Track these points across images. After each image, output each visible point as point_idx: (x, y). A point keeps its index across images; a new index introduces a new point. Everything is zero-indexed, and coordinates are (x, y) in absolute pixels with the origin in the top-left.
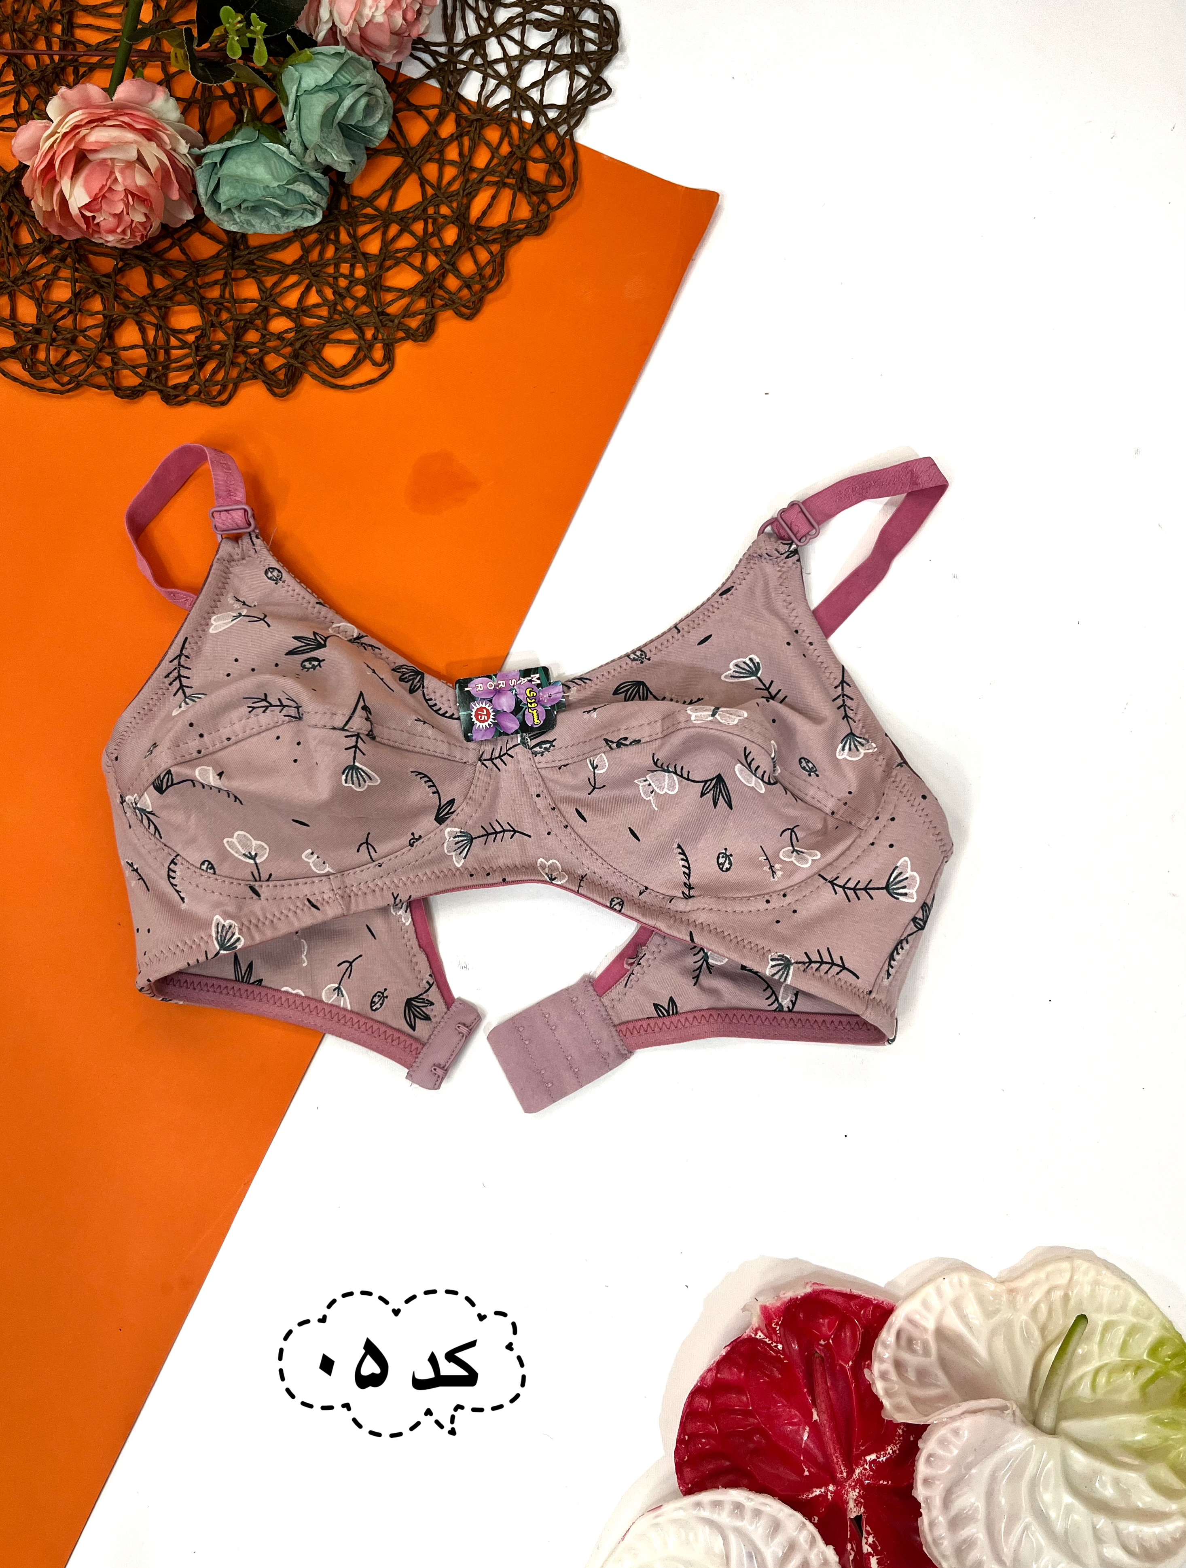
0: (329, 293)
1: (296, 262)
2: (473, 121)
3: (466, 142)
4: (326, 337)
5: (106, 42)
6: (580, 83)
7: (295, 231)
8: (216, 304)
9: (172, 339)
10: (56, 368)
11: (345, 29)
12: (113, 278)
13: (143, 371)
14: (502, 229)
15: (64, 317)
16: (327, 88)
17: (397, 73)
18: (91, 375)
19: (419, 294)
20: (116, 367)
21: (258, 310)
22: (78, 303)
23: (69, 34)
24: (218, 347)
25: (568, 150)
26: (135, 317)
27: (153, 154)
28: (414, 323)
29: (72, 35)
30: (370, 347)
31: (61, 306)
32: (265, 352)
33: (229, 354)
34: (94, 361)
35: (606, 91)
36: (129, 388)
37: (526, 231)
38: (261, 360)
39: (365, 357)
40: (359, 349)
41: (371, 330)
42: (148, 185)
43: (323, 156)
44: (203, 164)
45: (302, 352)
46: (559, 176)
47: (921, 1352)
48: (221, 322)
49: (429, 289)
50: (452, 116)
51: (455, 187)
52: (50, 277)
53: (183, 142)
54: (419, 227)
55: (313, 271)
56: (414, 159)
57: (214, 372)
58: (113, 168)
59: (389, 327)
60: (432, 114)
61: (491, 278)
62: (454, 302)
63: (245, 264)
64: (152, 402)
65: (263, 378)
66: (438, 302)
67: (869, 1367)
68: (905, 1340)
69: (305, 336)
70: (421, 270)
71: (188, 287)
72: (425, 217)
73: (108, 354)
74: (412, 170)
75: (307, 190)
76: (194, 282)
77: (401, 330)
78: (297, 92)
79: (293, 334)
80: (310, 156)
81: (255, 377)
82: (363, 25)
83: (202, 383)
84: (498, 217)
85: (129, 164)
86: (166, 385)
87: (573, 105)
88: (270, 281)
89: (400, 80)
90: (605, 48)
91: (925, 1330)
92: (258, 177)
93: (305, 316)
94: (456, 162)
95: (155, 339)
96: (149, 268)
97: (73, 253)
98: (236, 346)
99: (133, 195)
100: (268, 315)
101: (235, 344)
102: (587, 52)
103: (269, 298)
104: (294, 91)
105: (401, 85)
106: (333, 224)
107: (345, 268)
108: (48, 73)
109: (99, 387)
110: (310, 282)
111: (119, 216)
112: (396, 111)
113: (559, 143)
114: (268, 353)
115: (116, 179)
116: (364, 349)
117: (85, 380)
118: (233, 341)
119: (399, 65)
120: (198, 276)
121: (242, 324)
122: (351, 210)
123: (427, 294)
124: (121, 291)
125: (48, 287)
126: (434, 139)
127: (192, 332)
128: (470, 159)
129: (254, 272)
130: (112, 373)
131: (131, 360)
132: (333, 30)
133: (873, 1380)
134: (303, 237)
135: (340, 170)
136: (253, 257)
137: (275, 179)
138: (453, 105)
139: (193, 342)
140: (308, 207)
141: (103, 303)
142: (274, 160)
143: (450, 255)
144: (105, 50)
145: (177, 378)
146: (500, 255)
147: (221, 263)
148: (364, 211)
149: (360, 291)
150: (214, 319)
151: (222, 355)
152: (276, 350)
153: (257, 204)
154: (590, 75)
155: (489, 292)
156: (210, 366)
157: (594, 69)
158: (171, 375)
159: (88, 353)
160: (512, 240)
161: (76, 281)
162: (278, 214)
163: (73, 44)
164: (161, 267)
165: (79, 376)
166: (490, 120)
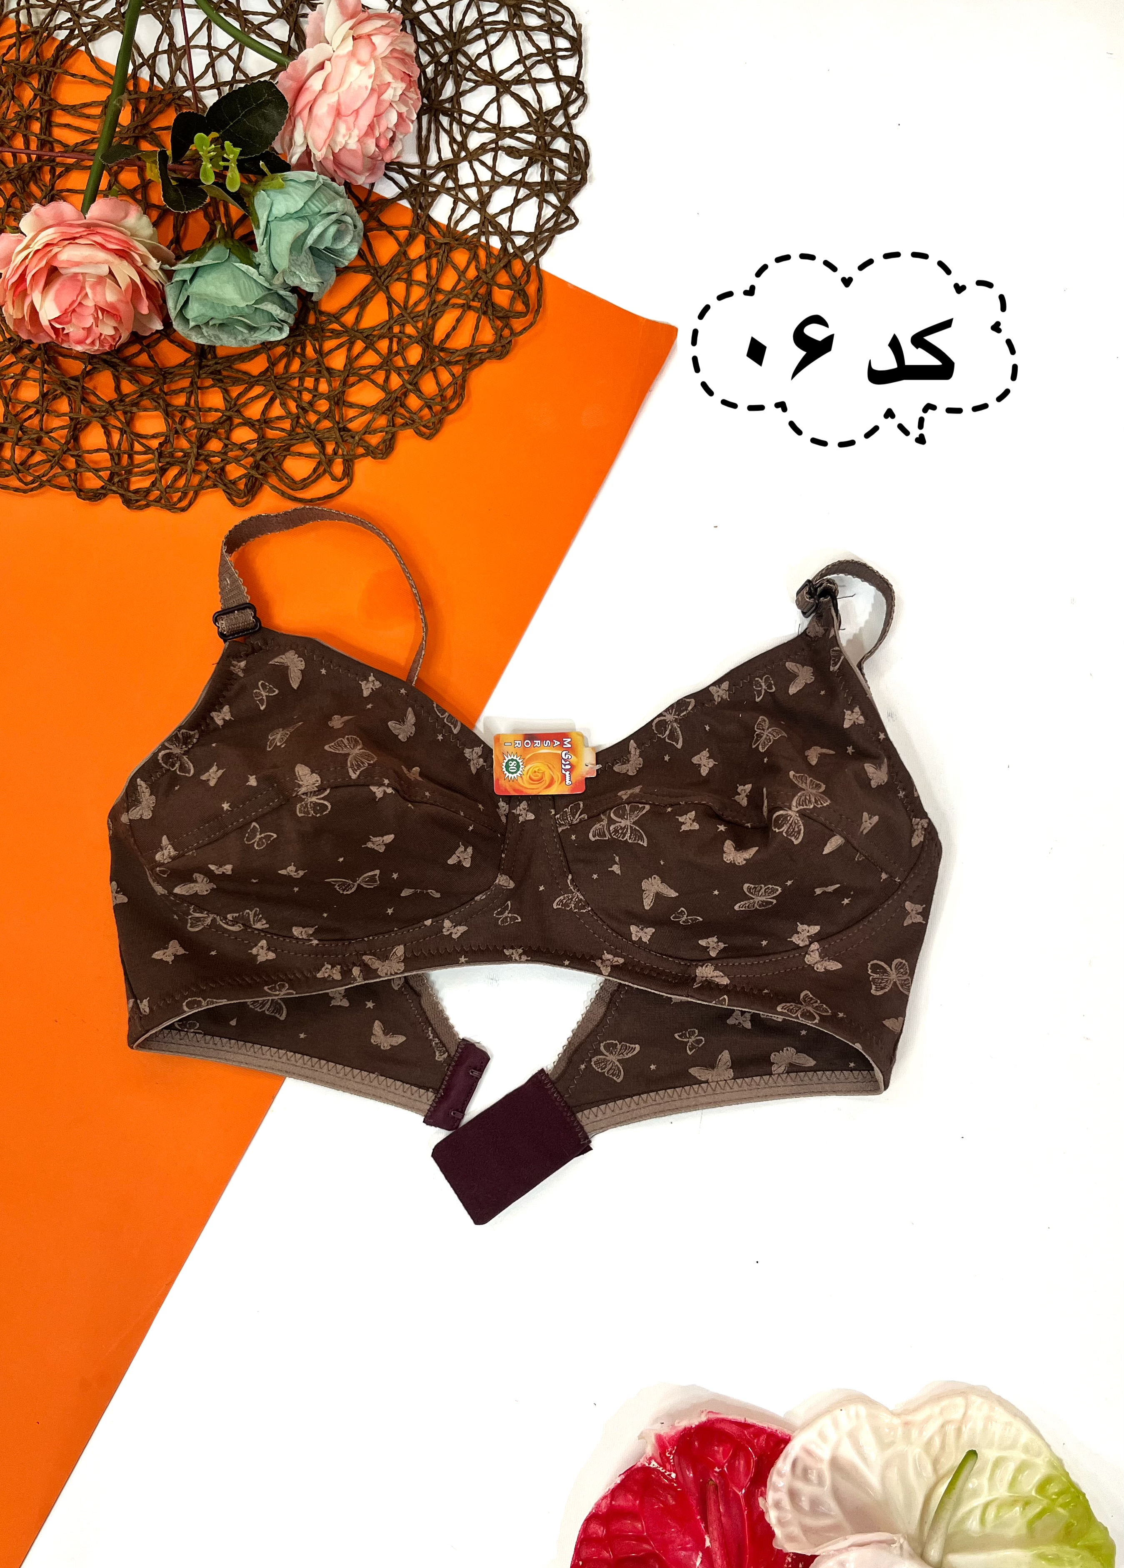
0: (292, 406)
1: (263, 373)
2: (442, 244)
3: (434, 262)
4: (288, 449)
5: (84, 143)
6: (548, 211)
7: (263, 344)
8: (181, 411)
9: (136, 443)
10: (20, 467)
11: (318, 154)
12: (81, 381)
13: (105, 474)
14: (465, 352)
15: (30, 417)
16: (298, 216)
17: (370, 191)
18: (54, 476)
19: (380, 412)
20: (79, 470)
21: (222, 420)
22: (45, 404)
23: (47, 133)
24: (181, 454)
25: (533, 276)
26: (101, 421)
27: (125, 273)
28: (374, 440)
29: (50, 135)
30: (330, 462)
31: (27, 407)
32: (226, 461)
33: (191, 462)
34: (58, 462)
35: (573, 221)
36: (92, 490)
37: (488, 355)
38: (223, 469)
39: (325, 471)
40: (319, 463)
41: (332, 444)
42: (119, 301)
43: (292, 278)
44: (173, 281)
45: (262, 463)
46: (523, 303)
47: (815, 1482)
48: (184, 430)
49: (390, 408)
50: (422, 238)
51: (421, 307)
52: (18, 377)
53: (154, 260)
54: (383, 345)
55: (277, 383)
56: (383, 279)
57: (176, 478)
58: (84, 281)
59: (349, 443)
60: (403, 234)
61: (451, 401)
62: (413, 421)
63: (212, 373)
64: (113, 504)
65: (224, 488)
66: (399, 421)
67: (763, 1494)
68: (801, 1471)
69: (267, 448)
70: (384, 387)
71: (154, 393)
72: (390, 335)
73: (72, 456)
74: (380, 289)
75: (276, 310)
76: (160, 389)
77: (362, 446)
78: (268, 217)
79: (255, 445)
80: (278, 279)
81: (215, 486)
82: (336, 151)
83: (163, 490)
84: (461, 340)
85: (100, 280)
86: (127, 489)
87: (541, 233)
88: (235, 391)
89: (372, 198)
90: (574, 178)
91: (821, 1460)
92: (227, 297)
93: (268, 428)
94: (424, 283)
95: (120, 444)
96: (117, 374)
97: (42, 355)
98: (199, 454)
99: (103, 310)
100: (231, 424)
101: (198, 453)
102: (556, 182)
103: (234, 408)
104: (265, 217)
105: (373, 204)
106: (300, 338)
107: (309, 382)
108: (25, 171)
109: (62, 488)
110: (274, 394)
111: (89, 330)
112: (367, 230)
113: (524, 270)
114: (229, 463)
115: (86, 294)
116: (324, 463)
117: (49, 481)
118: (195, 450)
119: (373, 185)
120: (165, 383)
121: (206, 432)
122: (318, 325)
123: (389, 413)
124: (88, 394)
125: (16, 385)
126: (403, 259)
127: (156, 438)
128: (437, 281)
129: (220, 380)
130: (76, 474)
131: (95, 462)
132: (308, 153)
133: (767, 1509)
134: (270, 349)
135: (307, 289)
136: (219, 367)
137: (243, 298)
138: (423, 226)
139: (157, 449)
140: (276, 324)
141: (70, 405)
142: (243, 280)
143: (413, 376)
144: (82, 151)
145: (139, 483)
146: (461, 377)
147: (189, 371)
148: (331, 327)
149: (323, 406)
150: (178, 427)
151: (186, 463)
152: (237, 460)
153: (225, 322)
154: (559, 205)
155: (450, 414)
156: (173, 472)
157: (563, 198)
158: (133, 479)
159: (52, 455)
160: (475, 362)
161: (44, 382)
162: (246, 331)
163: (51, 143)
164: (128, 373)
165: (43, 477)
166: (458, 244)
